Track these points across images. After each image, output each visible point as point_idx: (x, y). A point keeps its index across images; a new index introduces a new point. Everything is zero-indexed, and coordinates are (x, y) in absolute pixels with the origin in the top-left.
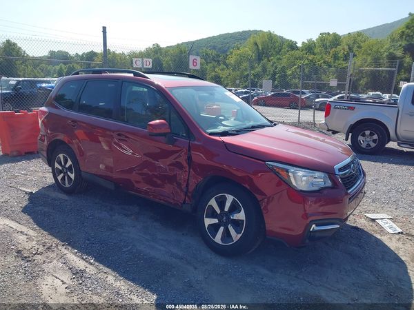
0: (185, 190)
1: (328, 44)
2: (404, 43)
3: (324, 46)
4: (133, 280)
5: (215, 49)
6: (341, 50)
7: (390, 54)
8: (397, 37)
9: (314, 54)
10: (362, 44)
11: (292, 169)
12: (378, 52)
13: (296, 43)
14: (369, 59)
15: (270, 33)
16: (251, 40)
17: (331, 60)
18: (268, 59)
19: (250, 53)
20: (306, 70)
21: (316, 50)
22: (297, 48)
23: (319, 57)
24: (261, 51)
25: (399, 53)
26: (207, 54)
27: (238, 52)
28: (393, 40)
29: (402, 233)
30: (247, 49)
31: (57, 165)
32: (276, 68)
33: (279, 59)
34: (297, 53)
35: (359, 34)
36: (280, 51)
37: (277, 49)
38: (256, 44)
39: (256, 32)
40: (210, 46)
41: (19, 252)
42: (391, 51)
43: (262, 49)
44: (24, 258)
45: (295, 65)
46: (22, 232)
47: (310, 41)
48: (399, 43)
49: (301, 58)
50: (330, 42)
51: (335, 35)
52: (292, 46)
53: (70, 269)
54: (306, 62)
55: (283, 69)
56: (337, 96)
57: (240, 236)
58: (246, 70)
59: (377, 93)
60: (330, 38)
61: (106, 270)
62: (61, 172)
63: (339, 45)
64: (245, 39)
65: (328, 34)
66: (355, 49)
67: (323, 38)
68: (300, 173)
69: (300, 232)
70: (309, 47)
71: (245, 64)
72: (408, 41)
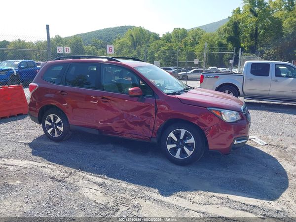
0: (152, 129)
1: (179, 36)
2: (227, 35)
3: (177, 37)
4: (138, 184)
5: (102, 39)
6: (189, 39)
7: (220, 42)
8: (222, 31)
9: (171, 42)
10: (201, 36)
11: (223, 111)
12: (212, 41)
13: (159, 35)
14: (207, 45)
15: (141, 28)
16: (128, 33)
17: (183, 46)
18: (141, 46)
19: (128, 42)
20: (167, 54)
21: (173, 40)
22: (160, 39)
23: (175, 44)
24: (135, 40)
25: (224, 42)
26: (96, 43)
27: (120, 41)
28: (220, 34)
29: (267, 144)
30: (125, 39)
31: (47, 122)
32: (147, 52)
33: (148, 46)
34: (160, 42)
35: (199, 29)
36: (148, 40)
37: (146, 39)
38: (132, 36)
39: (131, 27)
40: (98, 37)
41: (53, 178)
42: (220, 40)
43: (136, 39)
44: (59, 181)
45: (160, 50)
46: (44, 167)
47: (168, 33)
48: (224, 35)
49: (163, 46)
50: (181, 34)
51: (184, 30)
52: (156, 37)
53: (95, 183)
54: (167, 48)
55: (152, 53)
56: (193, 70)
57: (192, 152)
58: (126, 54)
59: (214, 67)
60: (181, 32)
61: (118, 181)
62: (50, 127)
63: (186, 36)
64: (123, 32)
65: (179, 29)
66: (197, 39)
67: (176, 31)
68: (227, 112)
69: (228, 146)
70: (168, 38)
71: (125, 50)
72: (229, 34)
